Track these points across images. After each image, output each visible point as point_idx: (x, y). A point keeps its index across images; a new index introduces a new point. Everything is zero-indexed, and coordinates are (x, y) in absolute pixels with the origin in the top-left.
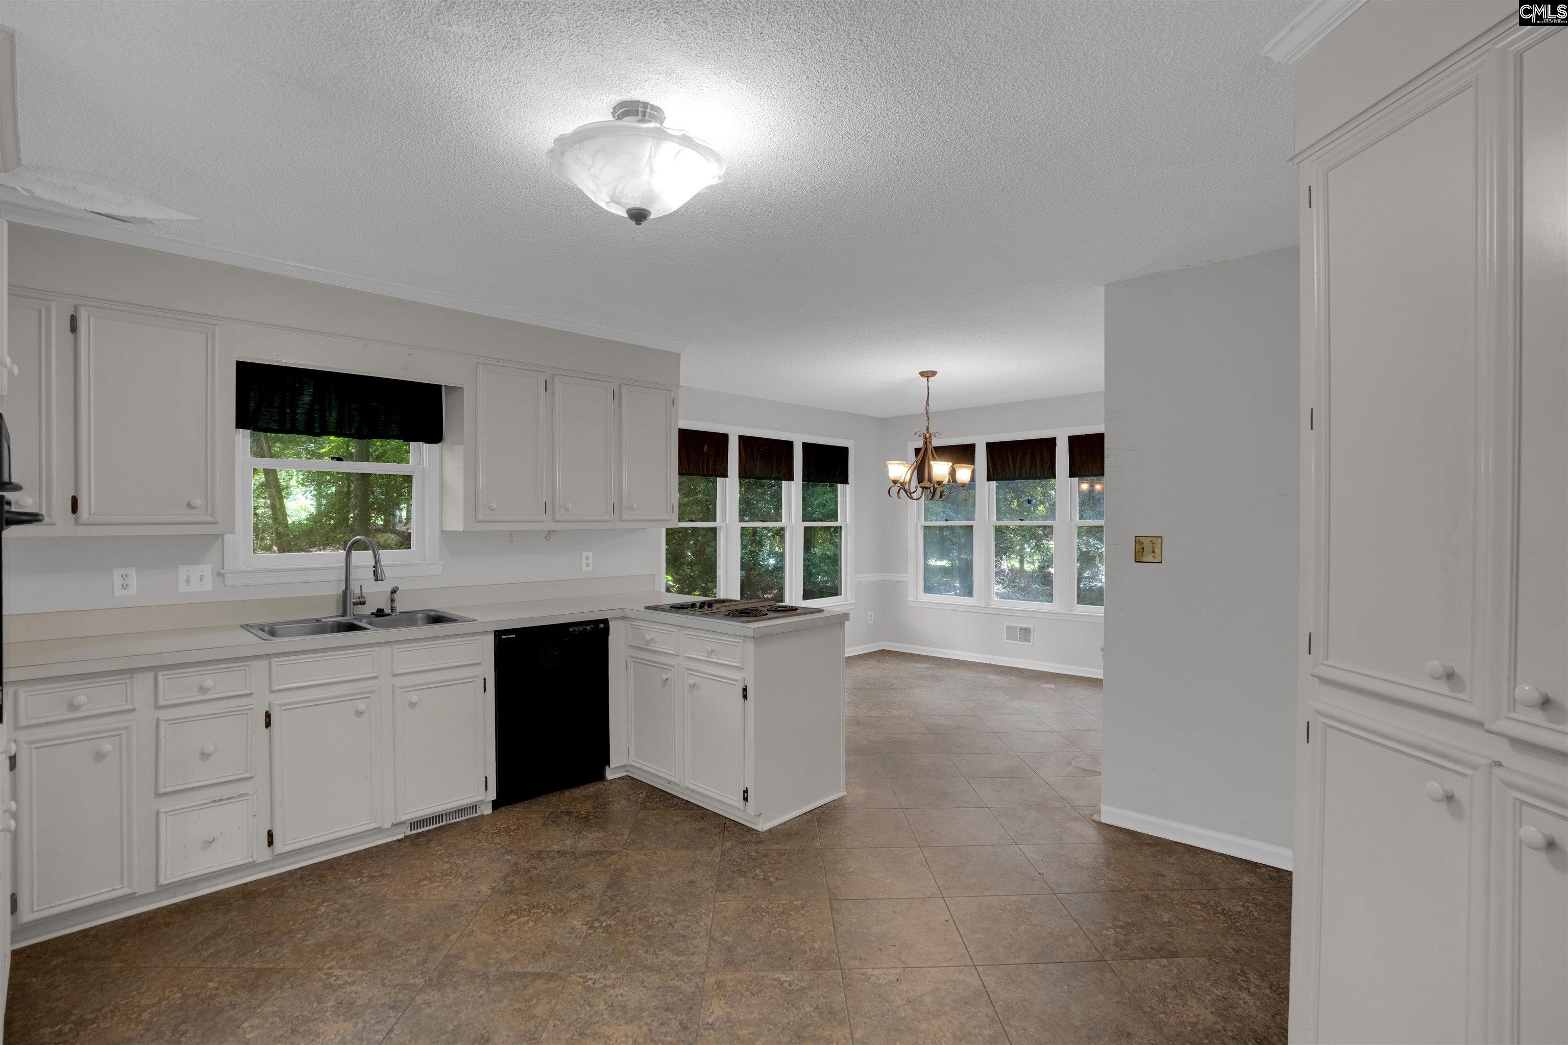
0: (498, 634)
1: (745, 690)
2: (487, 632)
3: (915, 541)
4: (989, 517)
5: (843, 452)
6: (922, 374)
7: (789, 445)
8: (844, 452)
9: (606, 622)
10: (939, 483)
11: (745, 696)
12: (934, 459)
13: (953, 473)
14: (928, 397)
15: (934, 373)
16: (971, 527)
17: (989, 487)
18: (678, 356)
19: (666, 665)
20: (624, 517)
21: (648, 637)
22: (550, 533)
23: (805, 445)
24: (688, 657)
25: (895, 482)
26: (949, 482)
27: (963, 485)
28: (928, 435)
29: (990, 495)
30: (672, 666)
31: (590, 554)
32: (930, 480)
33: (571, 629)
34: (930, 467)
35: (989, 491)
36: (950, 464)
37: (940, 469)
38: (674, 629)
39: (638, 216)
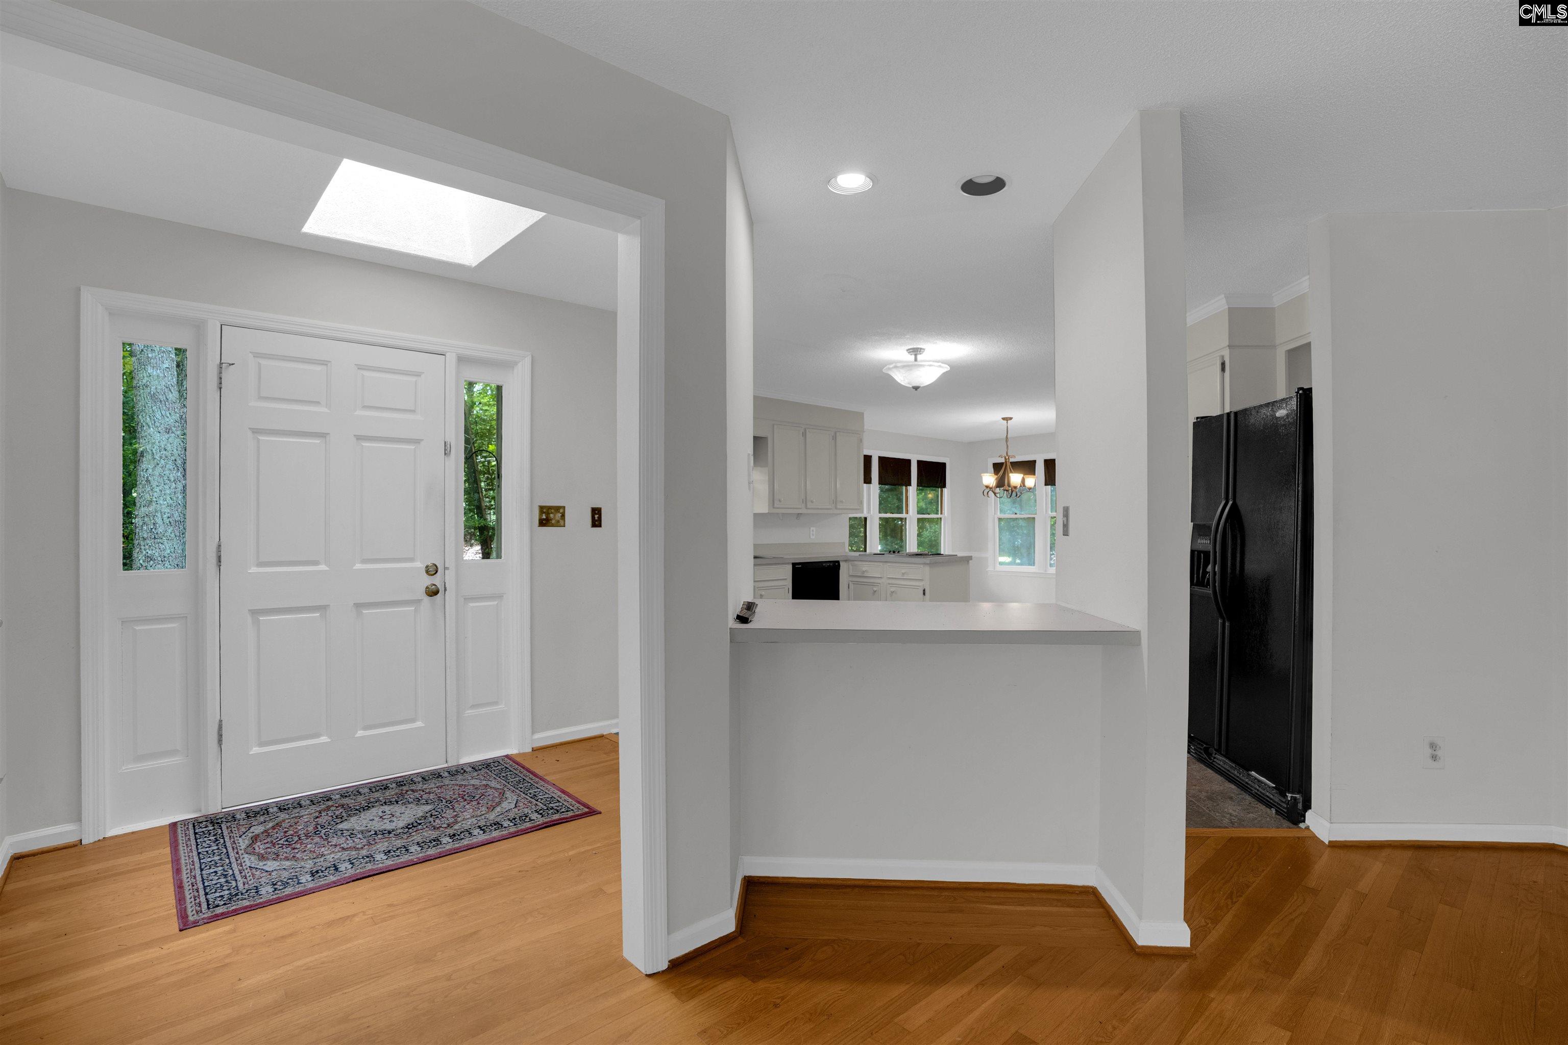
0: (794, 565)
1: (924, 590)
2: (788, 563)
3: (992, 529)
4: (1046, 511)
5: (942, 466)
6: (1003, 419)
7: (908, 462)
8: (944, 465)
9: (838, 562)
10: (1015, 487)
11: (924, 594)
12: (1011, 472)
13: (1023, 481)
14: (1007, 433)
15: (1011, 419)
16: (1034, 518)
17: (1046, 490)
18: (862, 414)
19: (874, 583)
20: (838, 507)
21: (864, 569)
22: (799, 515)
23: (919, 462)
24: (889, 578)
25: (987, 487)
26: (1021, 486)
27: (1030, 489)
28: (1007, 457)
29: (1046, 495)
30: (880, 583)
31: (814, 529)
32: (1009, 485)
33: (824, 565)
34: (1009, 478)
35: (1046, 493)
36: (1022, 475)
37: (1015, 478)
38: (881, 564)
39: (916, 388)
